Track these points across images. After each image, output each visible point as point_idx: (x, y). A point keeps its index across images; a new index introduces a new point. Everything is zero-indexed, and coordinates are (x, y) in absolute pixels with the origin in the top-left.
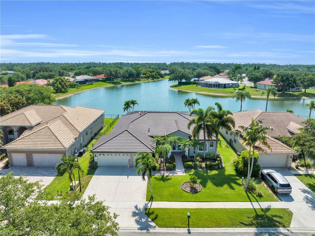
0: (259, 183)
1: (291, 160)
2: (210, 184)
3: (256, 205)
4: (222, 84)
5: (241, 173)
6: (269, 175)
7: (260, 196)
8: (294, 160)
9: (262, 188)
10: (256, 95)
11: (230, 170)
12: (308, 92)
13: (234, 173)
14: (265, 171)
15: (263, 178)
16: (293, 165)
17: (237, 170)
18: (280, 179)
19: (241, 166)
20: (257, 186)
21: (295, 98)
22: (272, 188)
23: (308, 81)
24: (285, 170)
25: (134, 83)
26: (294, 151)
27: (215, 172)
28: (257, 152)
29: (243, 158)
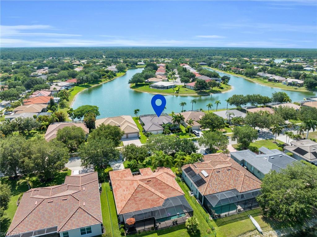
0: (192, 134)
1: (200, 127)
2: (180, 136)
3: (192, 138)
4: (166, 87)
5: (187, 132)
6: (194, 131)
7: (193, 136)
8: (201, 127)
9: (193, 135)
10: (186, 94)
11: (184, 132)
12: (214, 90)
13: (185, 132)
14: (193, 131)
15: (193, 133)
16: (201, 129)
17: (186, 131)
18: (197, 132)
19: (187, 130)
20: (192, 135)
21: (207, 94)
22: (195, 134)
23: (213, 84)
24: (199, 130)
25: (100, 84)
26: (200, 125)
27: (181, 133)
28: (191, 126)
29: (188, 128)
